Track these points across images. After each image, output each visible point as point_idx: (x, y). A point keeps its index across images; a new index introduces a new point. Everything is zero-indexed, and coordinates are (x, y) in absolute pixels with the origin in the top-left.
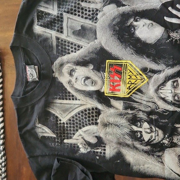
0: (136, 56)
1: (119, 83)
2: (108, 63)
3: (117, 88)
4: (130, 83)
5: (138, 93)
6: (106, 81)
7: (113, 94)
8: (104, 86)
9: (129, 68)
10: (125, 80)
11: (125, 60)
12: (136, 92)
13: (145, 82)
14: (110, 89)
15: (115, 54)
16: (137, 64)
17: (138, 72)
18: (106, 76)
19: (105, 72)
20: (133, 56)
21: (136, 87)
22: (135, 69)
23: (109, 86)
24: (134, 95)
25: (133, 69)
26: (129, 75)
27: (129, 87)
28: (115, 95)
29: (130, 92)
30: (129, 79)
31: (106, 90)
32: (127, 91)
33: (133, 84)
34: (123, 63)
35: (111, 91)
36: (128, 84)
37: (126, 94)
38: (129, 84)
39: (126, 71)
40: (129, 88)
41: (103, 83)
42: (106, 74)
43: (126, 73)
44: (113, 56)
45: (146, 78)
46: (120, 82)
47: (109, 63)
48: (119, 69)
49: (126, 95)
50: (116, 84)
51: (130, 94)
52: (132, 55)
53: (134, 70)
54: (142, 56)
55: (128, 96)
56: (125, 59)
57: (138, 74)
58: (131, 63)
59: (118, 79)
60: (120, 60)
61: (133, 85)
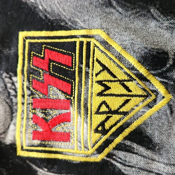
0: (120, 10)
1: (64, 111)
2: (24, 41)
3: (59, 129)
4: (104, 108)
5: (135, 145)
6: (20, 105)
7: (45, 152)
8: (15, 124)
9: (98, 55)
10: (86, 100)
11: (82, 28)
12: (128, 143)
13: (161, 104)
14: (36, 135)
15: (49, 10)
16: (127, 38)
17: (133, 68)
18: (19, 85)
19: (16, 75)
20: (113, 10)
21: (127, 125)
22: (120, 58)
23: (31, 123)
24: (121, 154)
25: (113, 57)
26: (100, 82)
27: (102, 124)
28: (53, 156)
29: (107, 143)
30: (100, 94)
31: (21, 138)
32: (94, 140)
33: (116, 112)
34: (78, 41)
35: (37, 142)
36: (98, 112)
37: (91, 151)
38: (103, 113)
39: (88, 65)
40: (100, 129)
41: (12, 112)
42: (19, 81)
43: (87, 73)
44: (41, 14)
45: (162, 90)
46: (68, 108)
47: (28, 41)
48: (64, 59)
49: (93, 154)
50: (55, 113)
51: (107, 151)
52: (107, 10)
53: (117, 61)
54: (143, 8)
55: (99, 158)
56: (82, 24)
57: (134, 76)
58: (103, 36)
59: (62, 97)
60: (67, 29)
61: (116, 117)
